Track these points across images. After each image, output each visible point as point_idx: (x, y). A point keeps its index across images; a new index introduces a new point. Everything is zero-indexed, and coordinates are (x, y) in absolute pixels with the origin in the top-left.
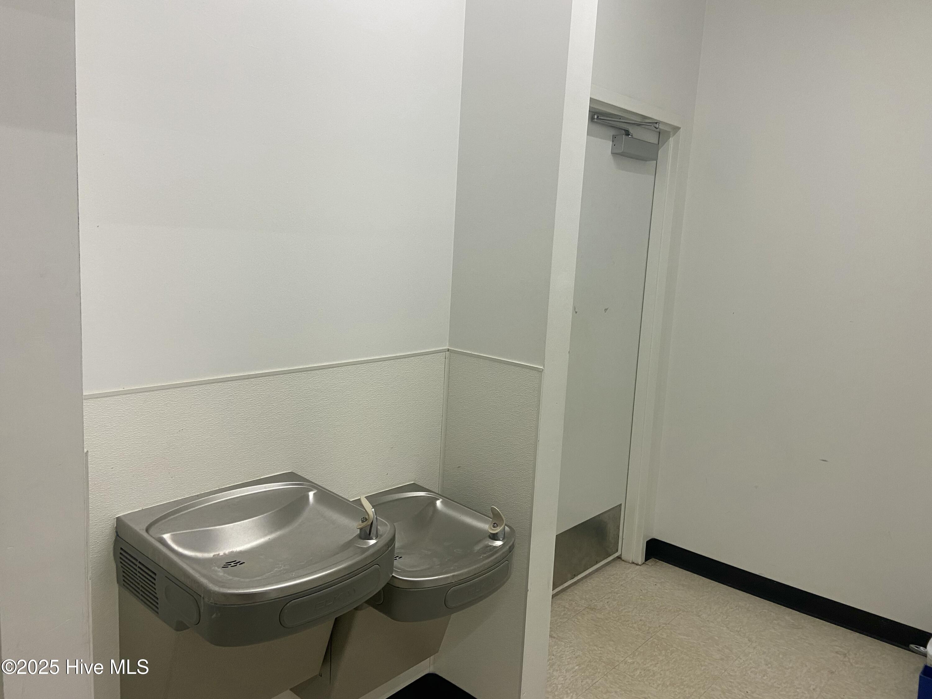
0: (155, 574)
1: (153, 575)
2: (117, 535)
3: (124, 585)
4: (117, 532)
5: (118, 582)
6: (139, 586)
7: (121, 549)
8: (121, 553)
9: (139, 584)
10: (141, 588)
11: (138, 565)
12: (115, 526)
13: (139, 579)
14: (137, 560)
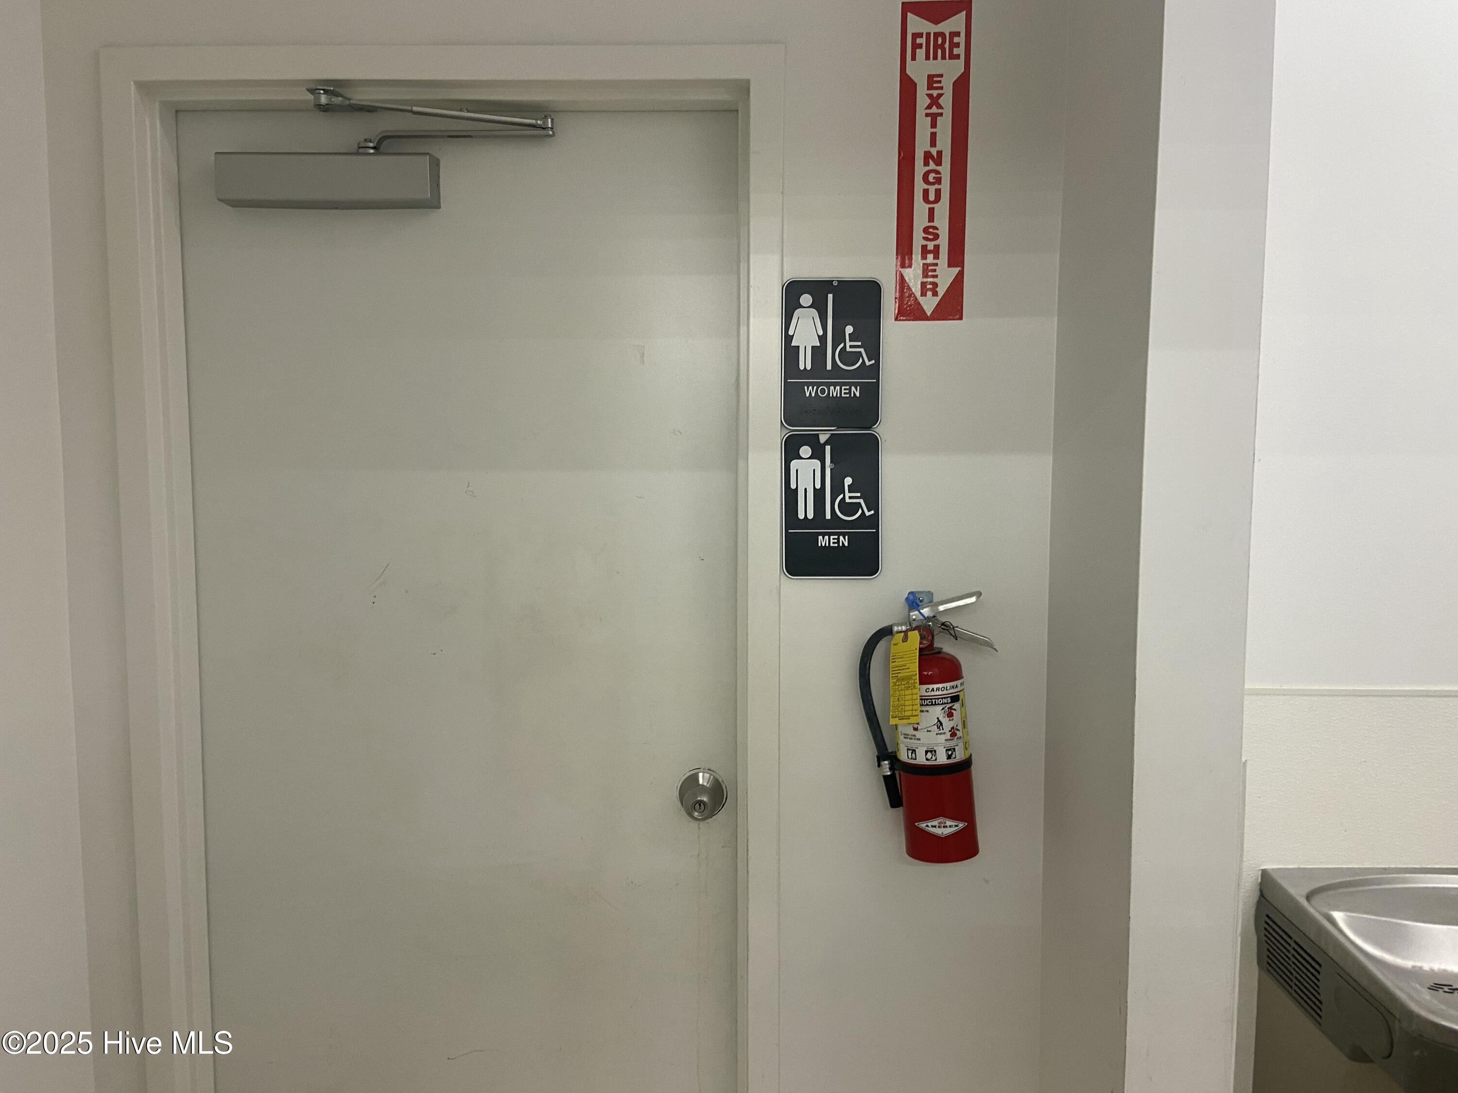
0: (1320, 965)
1: (1317, 967)
2: (1262, 895)
3: (1268, 970)
4: (1261, 891)
5: (1259, 963)
6: (1291, 977)
7: (1268, 916)
8: (1266, 923)
9: (1291, 974)
10: (1295, 980)
11: (1293, 944)
12: (1260, 880)
13: (1293, 966)
14: (1291, 938)
